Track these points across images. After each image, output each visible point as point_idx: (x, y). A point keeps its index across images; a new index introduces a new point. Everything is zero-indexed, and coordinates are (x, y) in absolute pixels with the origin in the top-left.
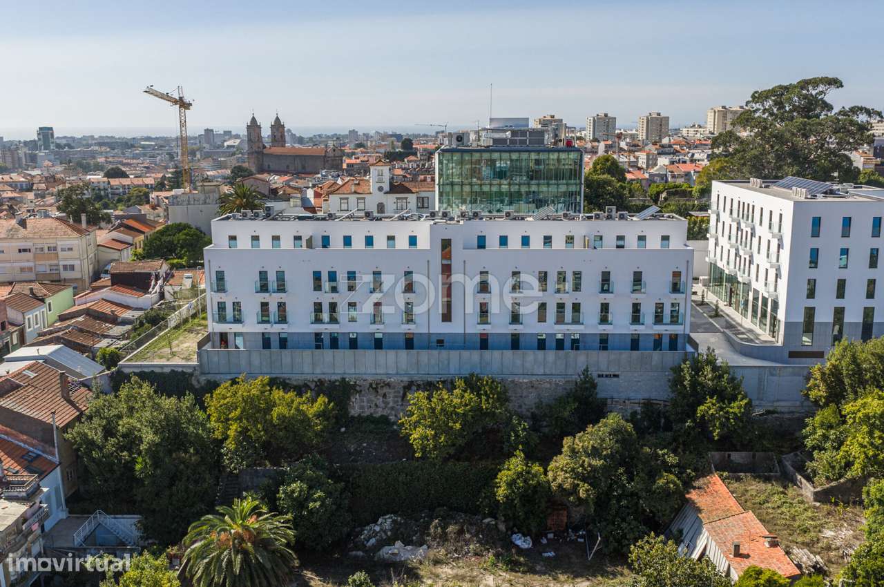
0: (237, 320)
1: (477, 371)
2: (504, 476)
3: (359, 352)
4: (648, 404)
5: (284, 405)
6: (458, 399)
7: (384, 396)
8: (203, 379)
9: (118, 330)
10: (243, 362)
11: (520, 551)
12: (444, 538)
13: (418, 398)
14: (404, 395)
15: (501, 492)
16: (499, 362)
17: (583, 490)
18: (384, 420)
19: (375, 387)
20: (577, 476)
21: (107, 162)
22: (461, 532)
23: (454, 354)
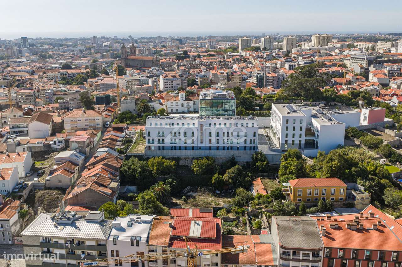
0: (153, 143)
1: (208, 155)
2: (214, 178)
3: (181, 151)
4: (247, 163)
5: (167, 163)
6: (204, 161)
7: (187, 161)
8: (146, 157)
9: (118, 143)
10: (155, 153)
11: (217, 194)
12: (201, 191)
13: (195, 161)
14: (192, 161)
15: (213, 181)
16: (214, 153)
17: (230, 181)
18: (187, 166)
19: (185, 159)
20: (229, 178)
21: (53, 54)
22: (205, 190)
23: (203, 151)
